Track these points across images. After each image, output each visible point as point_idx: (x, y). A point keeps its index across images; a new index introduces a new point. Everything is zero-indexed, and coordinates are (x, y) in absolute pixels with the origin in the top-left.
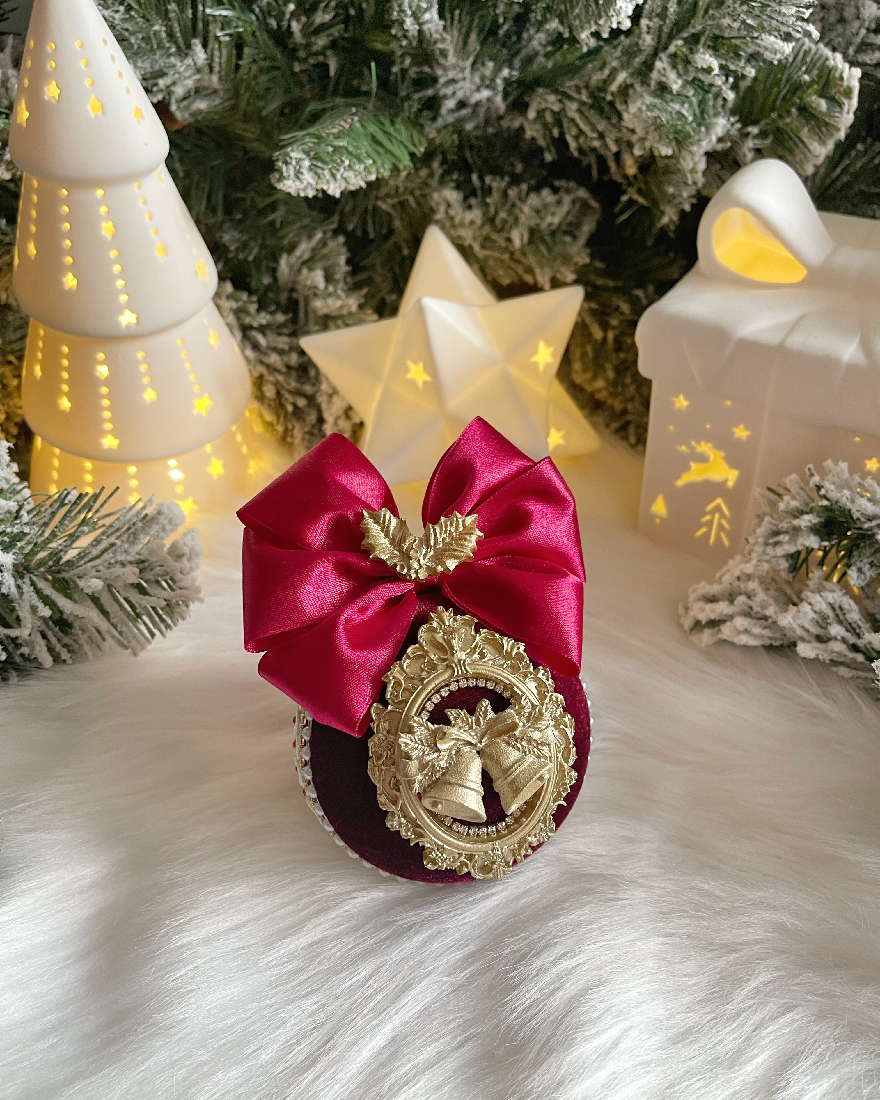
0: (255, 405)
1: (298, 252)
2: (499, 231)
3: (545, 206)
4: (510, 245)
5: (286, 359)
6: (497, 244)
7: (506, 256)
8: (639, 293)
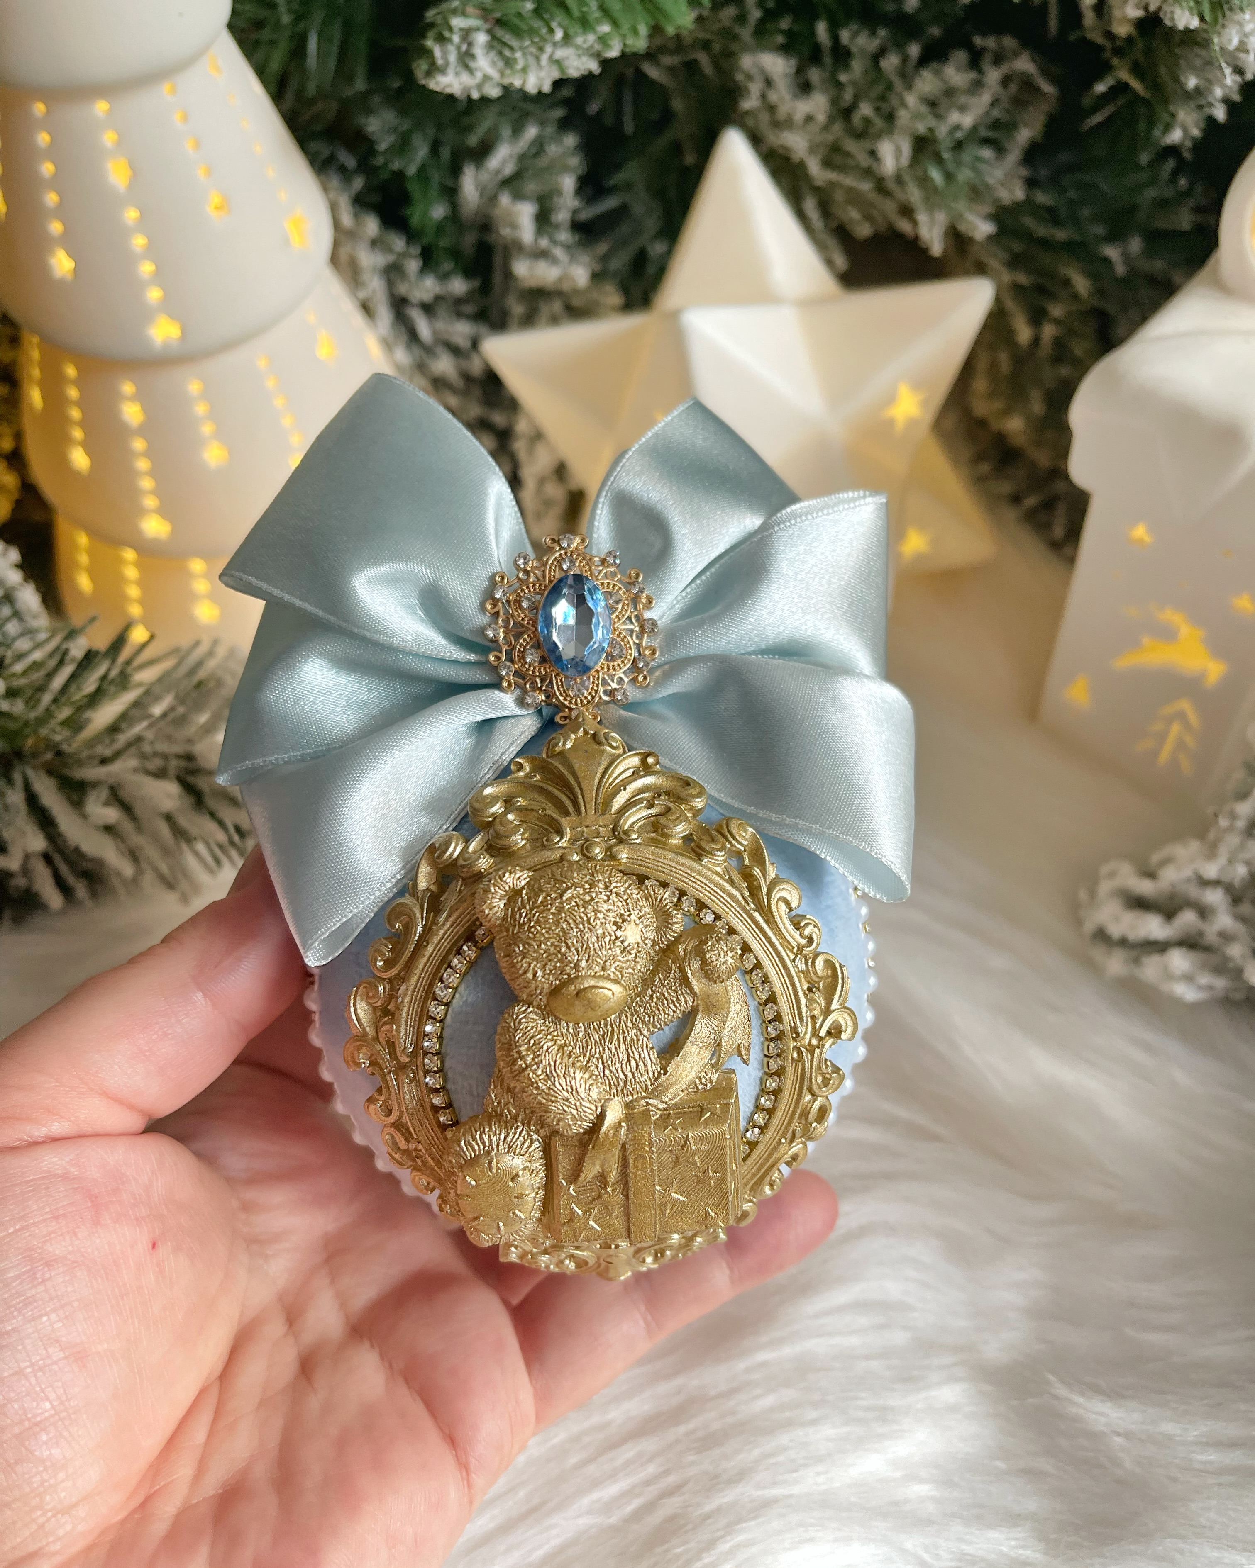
1: (493, 163)
2: (858, 136)
4: (876, 165)
5: (464, 363)
6: (853, 162)
7: (866, 186)
8: (1112, 252)
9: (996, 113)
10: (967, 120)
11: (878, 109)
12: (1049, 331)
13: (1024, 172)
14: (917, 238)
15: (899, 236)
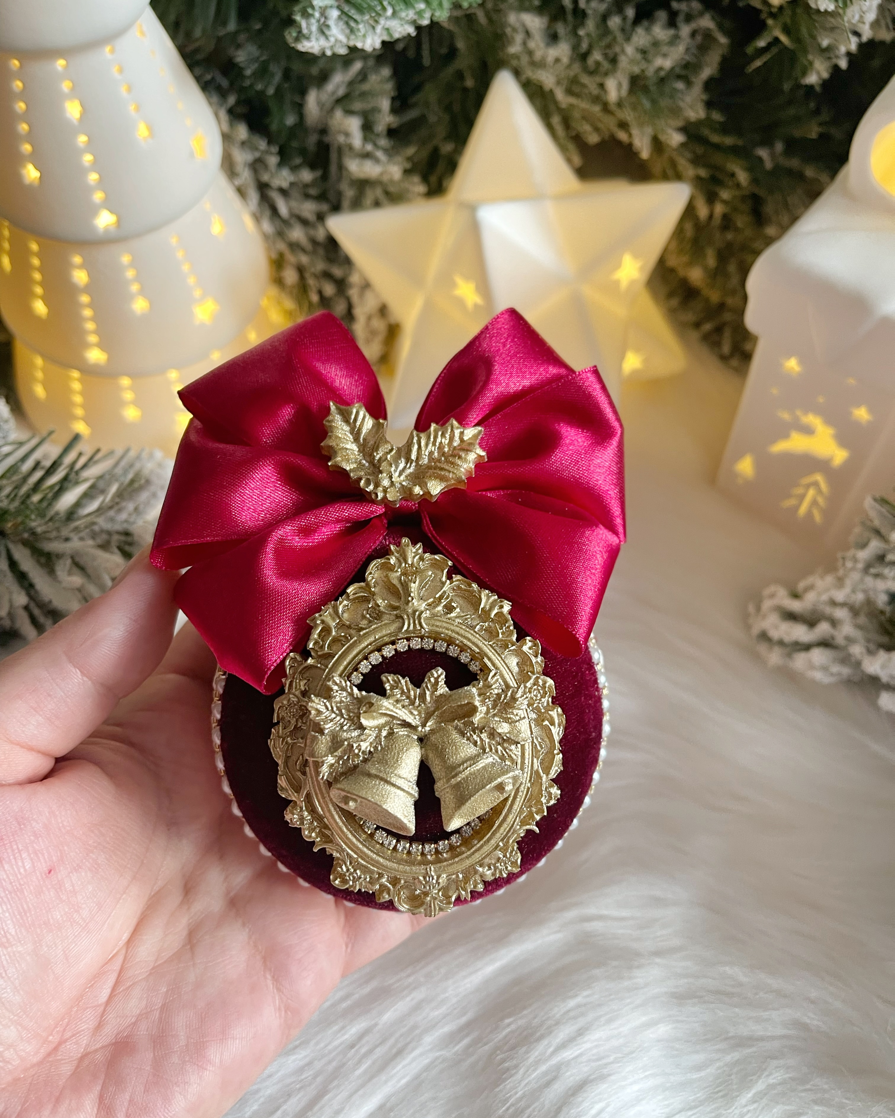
0: (273, 291)
1: (330, 87)
2: (592, 73)
3: (656, 44)
4: (602, 93)
5: (312, 232)
6: (586, 91)
7: (596, 109)
8: (763, 153)
9: (687, 58)
10: (667, 64)
11: (605, 55)
12: (719, 209)
13: (704, 97)
14: (630, 145)
15: (619, 143)
